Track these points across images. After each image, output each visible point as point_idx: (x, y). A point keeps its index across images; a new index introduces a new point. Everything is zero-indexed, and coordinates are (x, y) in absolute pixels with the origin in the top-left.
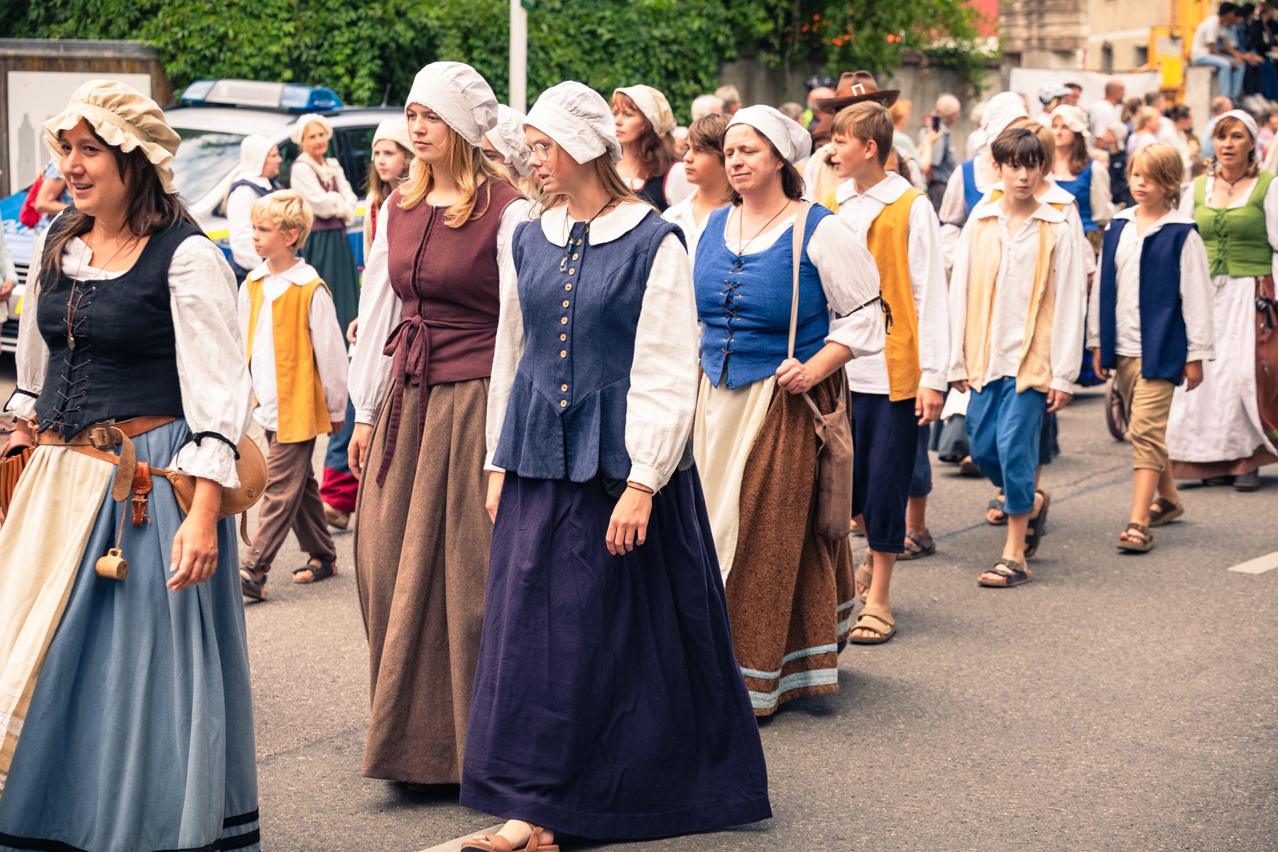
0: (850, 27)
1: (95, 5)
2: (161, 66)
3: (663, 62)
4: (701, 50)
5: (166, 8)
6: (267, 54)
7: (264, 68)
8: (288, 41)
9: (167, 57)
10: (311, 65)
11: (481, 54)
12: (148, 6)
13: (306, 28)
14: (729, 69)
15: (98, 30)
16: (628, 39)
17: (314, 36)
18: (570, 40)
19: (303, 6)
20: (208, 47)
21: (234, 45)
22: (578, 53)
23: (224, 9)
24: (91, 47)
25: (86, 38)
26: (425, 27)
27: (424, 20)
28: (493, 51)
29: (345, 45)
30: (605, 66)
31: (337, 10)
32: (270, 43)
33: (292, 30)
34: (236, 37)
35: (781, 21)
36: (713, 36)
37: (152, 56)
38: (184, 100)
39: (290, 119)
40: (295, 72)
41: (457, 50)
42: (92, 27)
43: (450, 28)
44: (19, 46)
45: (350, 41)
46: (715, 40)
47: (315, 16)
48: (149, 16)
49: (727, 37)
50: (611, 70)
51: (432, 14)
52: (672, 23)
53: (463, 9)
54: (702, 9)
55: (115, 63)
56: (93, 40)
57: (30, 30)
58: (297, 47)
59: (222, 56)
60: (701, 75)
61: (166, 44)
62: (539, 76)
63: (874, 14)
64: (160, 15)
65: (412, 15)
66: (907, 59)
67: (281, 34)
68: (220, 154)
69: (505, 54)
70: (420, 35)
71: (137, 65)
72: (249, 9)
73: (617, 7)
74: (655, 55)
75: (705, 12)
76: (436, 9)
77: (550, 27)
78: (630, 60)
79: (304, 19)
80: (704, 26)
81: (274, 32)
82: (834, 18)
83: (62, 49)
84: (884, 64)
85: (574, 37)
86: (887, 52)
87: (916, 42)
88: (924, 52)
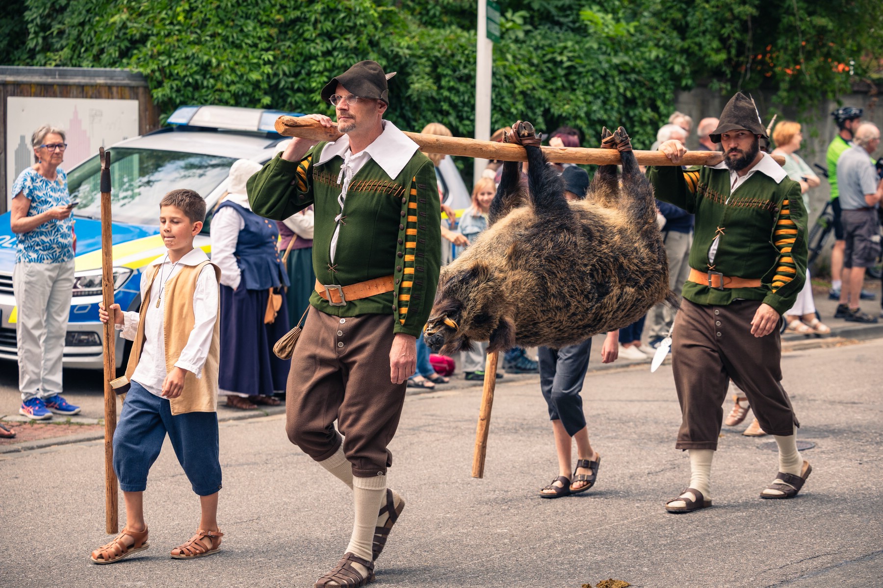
0: (801, 58)
1: (89, 35)
2: (148, 91)
3: (622, 90)
4: (658, 79)
5: (153, 38)
6: (248, 81)
7: (245, 94)
8: (267, 69)
9: (155, 83)
10: (289, 92)
11: (449, 81)
12: (138, 36)
13: (284, 57)
14: (684, 96)
15: (91, 58)
16: (588, 67)
17: (292, 64)
18: (533, 69)
19: (282, 37)
20: (191, 75)
21: (216, 72)
22: (541, 82)
23: (208, 38)
24: (84, 74)
25: (80, 66)
26: (397, 55)
27: (396, 49)
28: (460, 79)
29: (321, 73)
30: (566, 94)
31: (313, 41)
32: (251, 70)
33: (271, 58)
34: (218, 65)
35: (733, 51)
36: (670, 65)
37: (141, 83)
38: (170, 124)
39: (268, 142)
40: (273, 98)
41: (426, 77)
42: (85, 55)
43: (420, 57)
44: (18, 73)
45: (326, 70)
46: (672, 69)
47: (293, 46)
48: (138, 45)
49: (683, 66)
50: (572, 97)
51: (404, 43)
52: (631, 53)
53: (432, 40)
54: (659, 40)
55: (107, 88)
56: (86, 66)
57: (28, 58)
58: (276, 75)
59: (205, 83)
60: (659, 103)
61: (153, 71)
62: (504, 103)
63: (824, 45)
64: (149, 44)
65: (384, 45)
66: (856, 88)
67: (261, 62)
68: (201, 176)
69: (472, 82)
70: (392, 63)
71: (127, 92)
72: (231, 39)
73: (578, 38)
74: (614, 84)
75: (661, 43)
76: (407, 38)
77: (514, 57)
78: (591, 87)
79: (282, 48)
80: (661, 56)
81: (255, 61)
82: (785, 49)
83: (57, 77)
84: (833, 92)
85: (537, 66)
86: (837, 81)
87: (865, 71)
88: (873, 80)
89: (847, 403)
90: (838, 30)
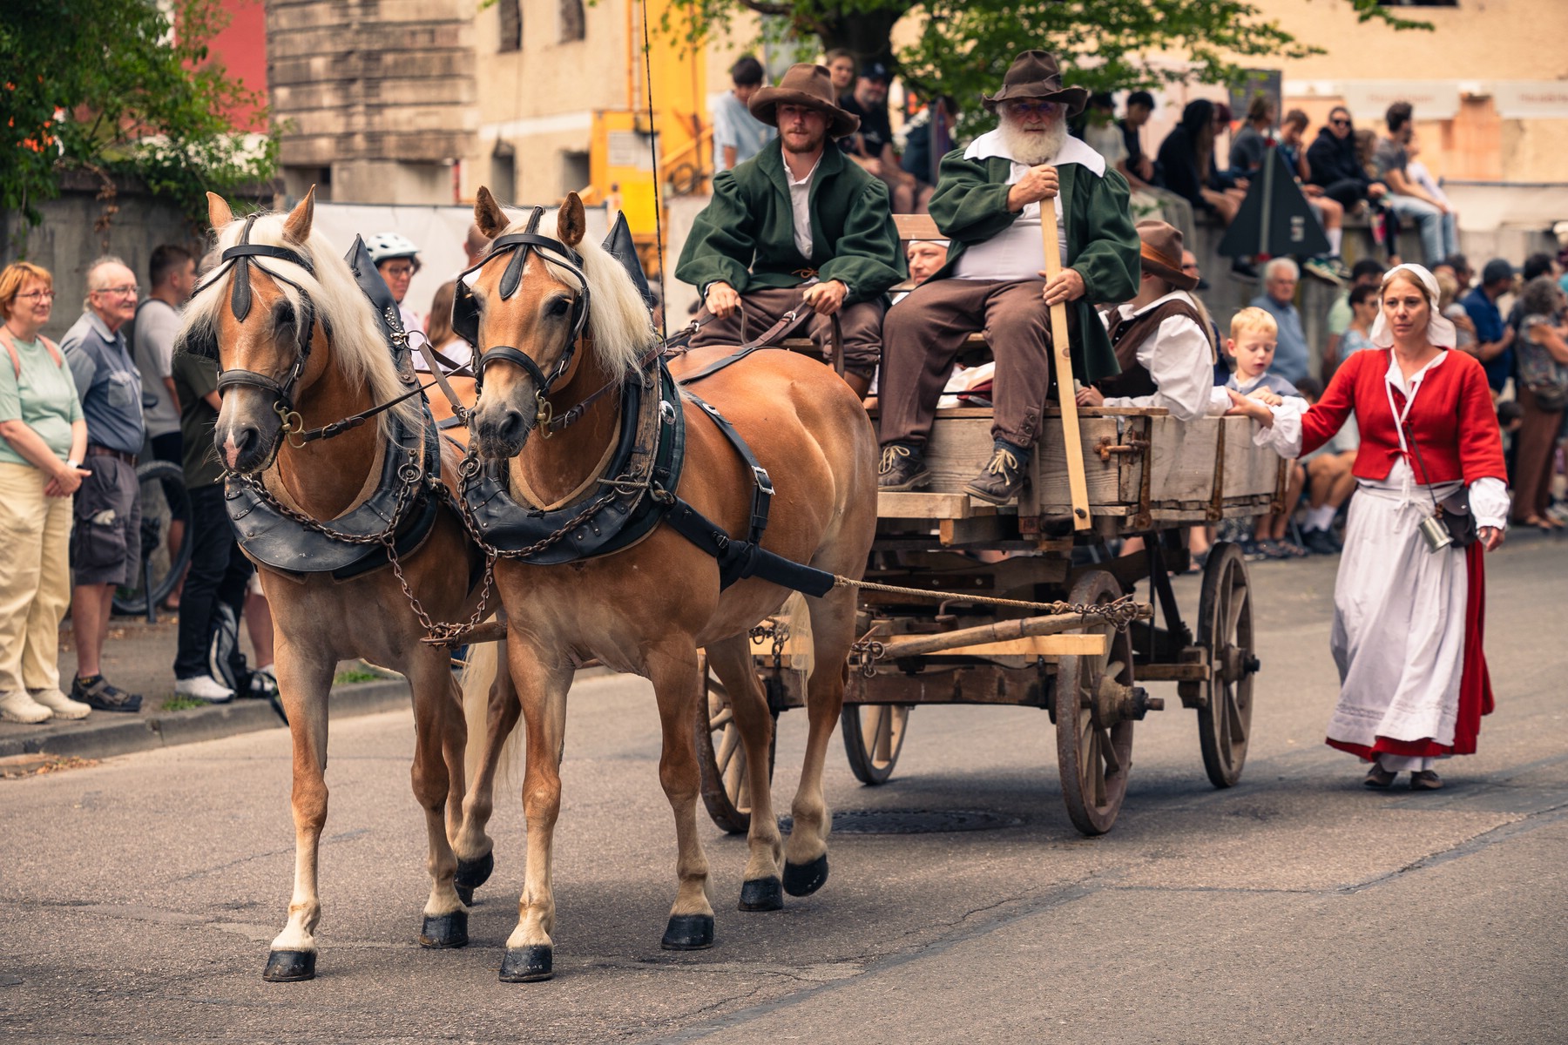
66: (67, 185)
86: (23, 168)
87: (87, 145)
88: (106, 166)
89: (62, 904)
90: (25, 54)
